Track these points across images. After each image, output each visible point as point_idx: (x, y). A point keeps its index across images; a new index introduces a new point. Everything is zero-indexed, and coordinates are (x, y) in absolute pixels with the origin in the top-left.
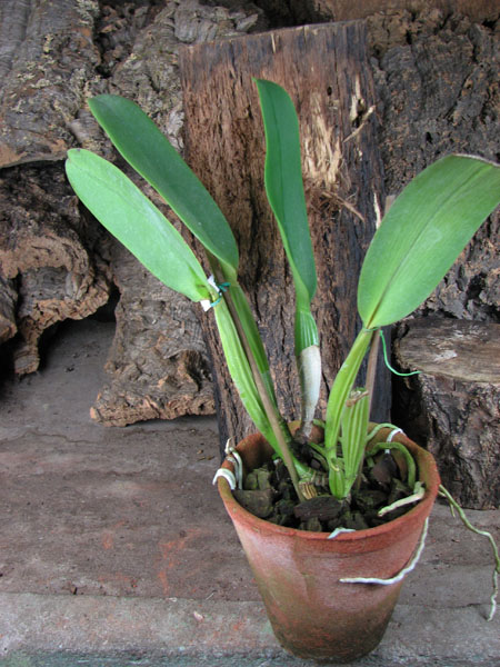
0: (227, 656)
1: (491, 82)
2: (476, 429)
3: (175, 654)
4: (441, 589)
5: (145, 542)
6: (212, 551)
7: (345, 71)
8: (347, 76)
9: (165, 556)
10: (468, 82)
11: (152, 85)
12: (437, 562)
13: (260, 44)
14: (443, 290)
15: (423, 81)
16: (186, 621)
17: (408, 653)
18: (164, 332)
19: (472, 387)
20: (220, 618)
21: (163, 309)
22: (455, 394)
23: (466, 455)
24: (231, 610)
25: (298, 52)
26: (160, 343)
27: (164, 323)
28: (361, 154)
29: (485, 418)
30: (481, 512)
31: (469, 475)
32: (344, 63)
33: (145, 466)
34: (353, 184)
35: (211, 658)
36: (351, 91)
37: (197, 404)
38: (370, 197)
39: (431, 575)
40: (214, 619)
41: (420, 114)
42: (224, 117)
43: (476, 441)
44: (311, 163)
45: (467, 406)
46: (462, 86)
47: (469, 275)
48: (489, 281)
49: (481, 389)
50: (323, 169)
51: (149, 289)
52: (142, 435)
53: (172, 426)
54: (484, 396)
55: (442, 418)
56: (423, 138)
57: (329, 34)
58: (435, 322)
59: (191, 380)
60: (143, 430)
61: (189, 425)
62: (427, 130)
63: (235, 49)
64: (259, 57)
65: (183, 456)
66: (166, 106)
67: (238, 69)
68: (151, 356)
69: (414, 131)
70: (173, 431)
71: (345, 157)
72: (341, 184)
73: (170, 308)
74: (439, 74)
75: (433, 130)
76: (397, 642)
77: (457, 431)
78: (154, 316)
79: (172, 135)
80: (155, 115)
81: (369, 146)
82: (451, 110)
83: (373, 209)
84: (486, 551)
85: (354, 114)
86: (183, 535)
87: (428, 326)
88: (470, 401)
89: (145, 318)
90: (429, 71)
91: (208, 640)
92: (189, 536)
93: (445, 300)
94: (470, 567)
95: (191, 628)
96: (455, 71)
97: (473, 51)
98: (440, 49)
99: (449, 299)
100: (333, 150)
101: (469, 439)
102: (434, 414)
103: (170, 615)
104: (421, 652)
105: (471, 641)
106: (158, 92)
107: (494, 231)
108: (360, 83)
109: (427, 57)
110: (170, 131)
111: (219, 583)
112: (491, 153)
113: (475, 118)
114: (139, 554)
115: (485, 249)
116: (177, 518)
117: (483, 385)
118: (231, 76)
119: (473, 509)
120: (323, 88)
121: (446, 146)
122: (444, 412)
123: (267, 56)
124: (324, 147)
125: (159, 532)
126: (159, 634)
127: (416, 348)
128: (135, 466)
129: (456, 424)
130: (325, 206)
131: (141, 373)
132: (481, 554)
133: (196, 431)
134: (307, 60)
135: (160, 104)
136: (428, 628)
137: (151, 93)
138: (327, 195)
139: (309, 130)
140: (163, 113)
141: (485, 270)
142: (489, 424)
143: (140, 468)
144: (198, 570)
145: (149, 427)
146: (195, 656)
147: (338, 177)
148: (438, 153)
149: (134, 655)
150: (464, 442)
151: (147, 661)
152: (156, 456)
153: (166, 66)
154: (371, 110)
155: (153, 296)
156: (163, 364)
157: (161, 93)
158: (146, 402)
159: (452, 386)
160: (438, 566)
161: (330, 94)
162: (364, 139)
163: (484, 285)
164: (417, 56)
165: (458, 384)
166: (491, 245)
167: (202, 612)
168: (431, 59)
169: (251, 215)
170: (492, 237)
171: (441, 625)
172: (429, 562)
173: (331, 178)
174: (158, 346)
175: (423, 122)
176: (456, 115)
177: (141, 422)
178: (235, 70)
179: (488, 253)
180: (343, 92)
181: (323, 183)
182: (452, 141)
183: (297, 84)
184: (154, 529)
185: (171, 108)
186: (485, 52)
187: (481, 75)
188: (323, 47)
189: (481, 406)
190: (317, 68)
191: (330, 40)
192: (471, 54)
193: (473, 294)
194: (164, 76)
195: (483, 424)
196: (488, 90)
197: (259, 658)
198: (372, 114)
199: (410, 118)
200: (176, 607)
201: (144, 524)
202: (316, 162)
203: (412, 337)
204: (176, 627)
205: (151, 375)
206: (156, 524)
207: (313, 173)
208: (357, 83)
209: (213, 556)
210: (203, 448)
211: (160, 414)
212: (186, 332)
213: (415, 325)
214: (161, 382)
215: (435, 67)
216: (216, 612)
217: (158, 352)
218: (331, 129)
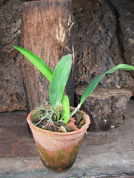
0: (35, 171)
1: (95, 26)
2: (96, 110)
3: (20, 172)
4: (90, 151)
5: (6, 144)
6: (27, 145)
7: (67, 13)
8: (68, 14)
9: (13, 147)
10: (90, 25)
11: (6, 21)
12: (88, 145)
13: (46, 3)
14: (85, 76)
15: (79, 24)
16: (22, 163)
17: (85, 166)
18: (9, 87)
19: (96, 99)
20: (32, 162)
21: (8, 82)
22: (91, 101)
23: (94, 117)
24: (35, 159)
25: (56, 6)
26: (8, 90)
27: (8, 85)
28: (70, 35)
29: (99, 107)
30: (97, 132)
31: (95, 122)
32: (67, 10)
33: (4, 124)
34: (68, 43)
35: (31, 172)
36: (68, 18)
37: (19, 106)
38: (72, 46)
39: (87, 148)
40: (31, 162)
41: (78, 32)
42: (35, 22)
43: (97, 113)
44: (58, 36)
45: (94, 104)
46: (88, 26)
47: (91, 73)
48: (96, 74)
49: (98, 99)
50: (61, 38)
51: (4, 76)
52: (3, 116)
53: (11, 114)
54: (99, 101)
55: (88, 107)
56: (79, 38)
57: (64, 2)
58: (83, 85)
59: (17, 100)
60: (3, 115)
61: (16, 113)
62: (80, 36)
63: (39, 3)
64: (46, 6)
65: (15, 121)
66: (10, 26)
67: (40, 9)
68: (5, 94)
69: (77, 36)
70: (11, 115)
71: (66, 35)
72: (65, 42)
73: (10, 81)
74: (83, 23)
75: (81, 36)
76: (82, 164)
77: (92, 111)
78: (5, 84)
79: (12, 34)
80: (7, 29)
81: (72, 33)
82: (86, 32)
83: (72, 50)
84: (100, 142)
85: (69, 24)
86: (17, 141)
87: (82, 85)
88: (95, 103)
89: (3, 84)
90: (80, 22)
91: (30, 167)
92: (19, 142)
93: (85, 79)
94: (97, 145)
95: (24, 164)
96: (87, 23)
97: (91, 18)
98: (83, 17)
99: (86, 79)
100: (64, 33)
101: (95, 113)
102: (86, 106)
103: (18, 162)
104: (88, 166)
105: (101, 162)
106: (7, 23)
107: (97, 62)
108: (71, 16)
109: (80, 18)
110: (12, 33)
111: (29, 153)
112: (96, 43)
113: (92, 34)
114: (5, 147)
115: (95, 67)
116: (15, 137)
117: (99, 98)
118: (38, 11)
119: (95, 132)
120: (62, 16)
121: (85, 41)
122: (88, 106)
123: (48, 6)
124: (61, 32)
125: (10, 141)
126: (15, 167)
127: (80, 90)
128: (1, 124)
129: (92, 109)
130: (61, 48)
131: (2, 99)
132: (99, 142)
133: (18, 115)
134: (58, 9)
135: (8, 26)
136: (89, 160)
137: (6, 22)
138: (62, 45)
139: (57, 27)
140: (9, 28)
141: (95, 72)
142: (100, 108)
143: (3, 125)
144: (23, 150)
145: (4, 114)
146: (26, 172)
147: (64, 40)
148: (83, 42)
149: (8, 173)
150: (94, 113)
151: (12, 175)
152: (7, 121)
153: (10, 16)
154: (73, 23)
155: (5, 78)
156: (9, 96)
157: (8, 23)
158: (4, 106)
159: (90, 99)
160: (88, 146)
161: (63, 18)
162: (71, 31)
163: (95, 75)
164: (77, 18)
165: (92, 98)
166: (97, 65)
167: (27, 160)
168: (81, 19)
169: (41, 49)
170: (97, 64)
171: (93, 158)
172: (86, 145)
173: (62, 40)
174: (7, 91)
175: (79, 34)
176: (87, 33)
177: (2, 112)
178: (39, 9)
179: (96, 67)
180: (67, 18)
181: (61, 42)
182: (86, 39)
183: (55, 15)
184: (9, 140)
185: (12, 27)
186: (94, 18)
187: (93, 24)
188: (62, 6)
189: (98, 104)
190: (61, 10)
191: (64, 4)
192: (90, 19)
193: (92, 78)
194: (9, 18)
195: (98, 108)
196: (95, 28)
197: (44, 171)
198: (73, 25)
199: (75, 33)
200: (19, 160)
201: (6, 139)
202: (59, 36)
203: (78, 88)
204: (20, 165)
205: (5, 99)
206: (9, 139)
207: (58, 39)
208: (70, 16)
209: (27, 146)
210: (20, 119)
211: (8, 110)
212: (15, 87)
213: (78, 85)
214: (8, 101)
215: (82, 21)
216: (31, 160)
217: (7, 93)
218: (63, 27)
